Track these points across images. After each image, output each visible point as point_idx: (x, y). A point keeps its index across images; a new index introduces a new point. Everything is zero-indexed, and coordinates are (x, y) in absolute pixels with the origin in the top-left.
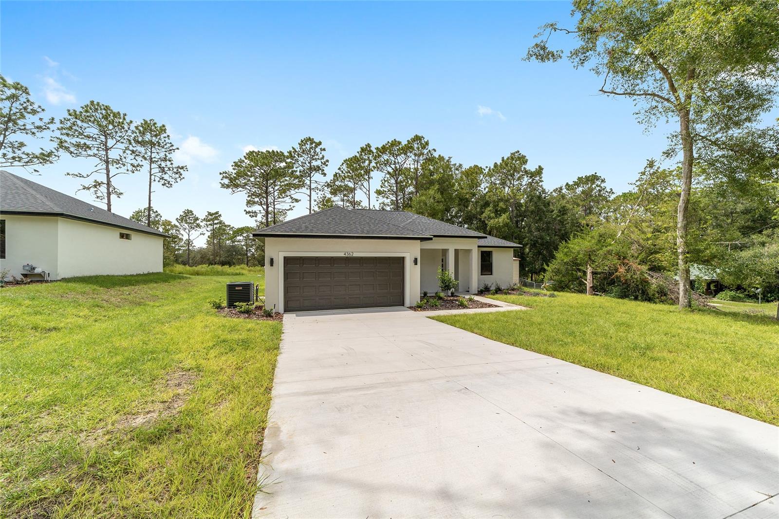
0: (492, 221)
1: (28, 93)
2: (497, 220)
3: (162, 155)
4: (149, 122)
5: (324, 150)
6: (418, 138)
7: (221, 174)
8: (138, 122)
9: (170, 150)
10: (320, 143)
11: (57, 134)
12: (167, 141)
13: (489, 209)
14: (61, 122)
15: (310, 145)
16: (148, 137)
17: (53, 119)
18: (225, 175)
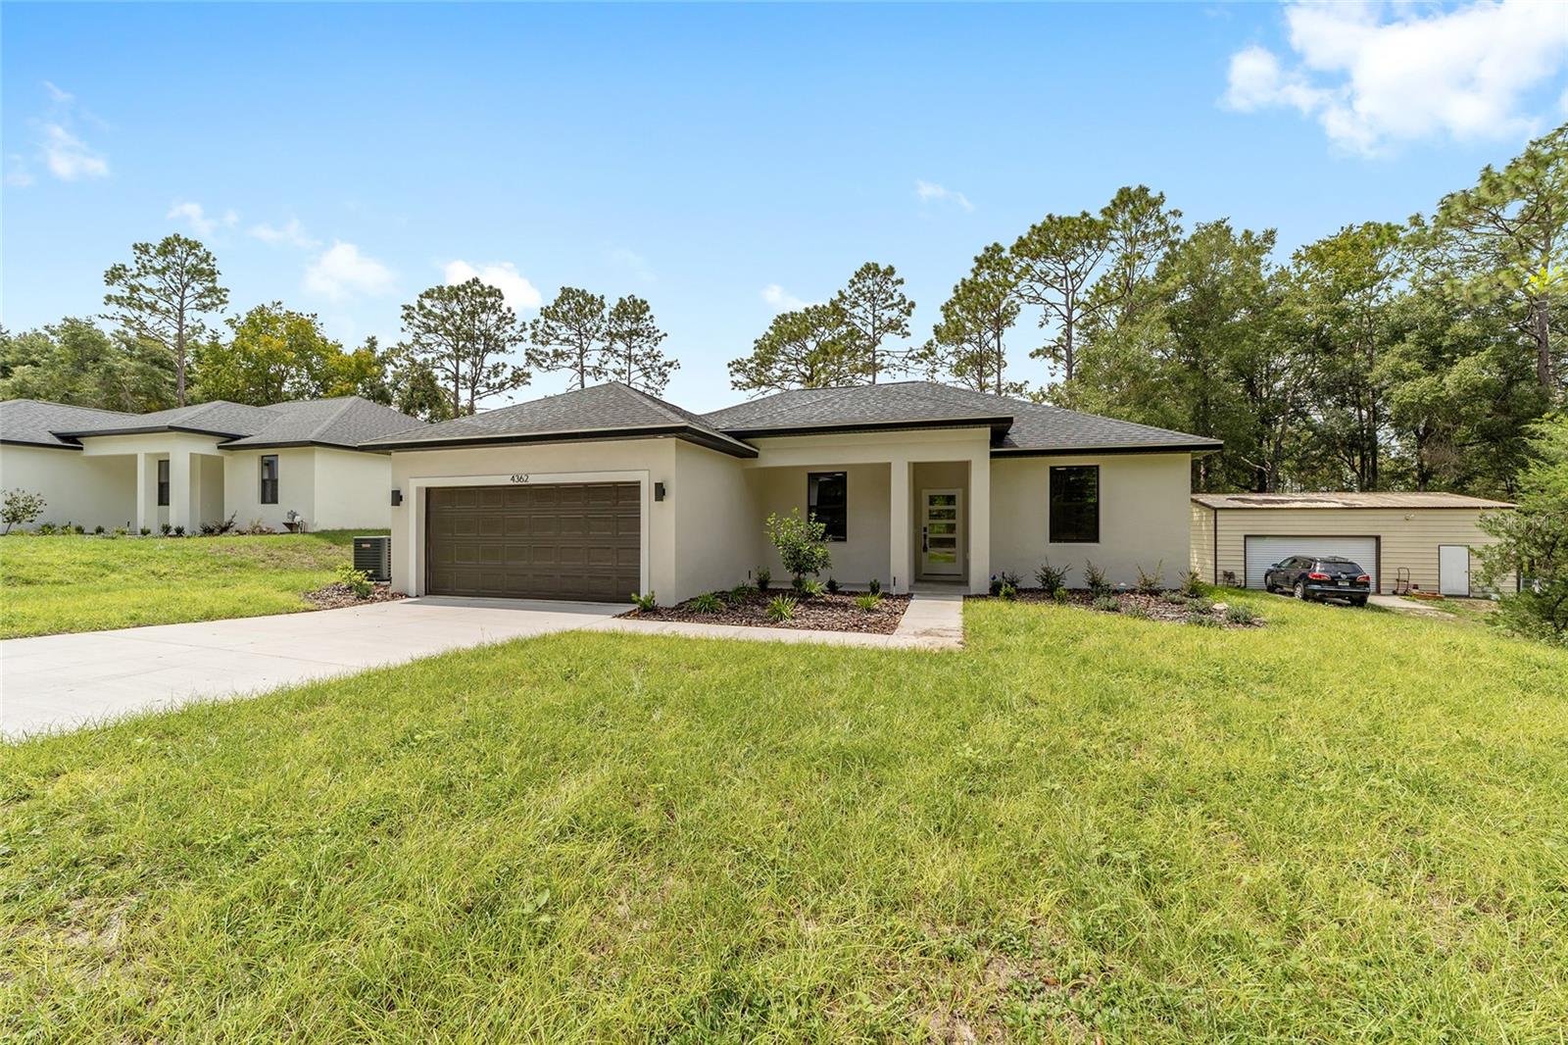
0: (1408, 386)
1: (502, 298)
2: (1426, 381)
3: (646, 348)
4: (627, 300)
5: (901, 282)
6: (1125, 198)
7: (729, 365)
8: (611, 303)
9: (656, 339)
10: (891, 271)
11: (529, 344)
12: (651, 325)
13: (1398, 348)
14: (533, 327)
15: (876, 278)
16: (627, 326)
17: (524, 324)
18: (738, 366)
